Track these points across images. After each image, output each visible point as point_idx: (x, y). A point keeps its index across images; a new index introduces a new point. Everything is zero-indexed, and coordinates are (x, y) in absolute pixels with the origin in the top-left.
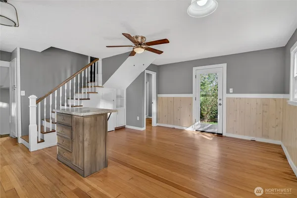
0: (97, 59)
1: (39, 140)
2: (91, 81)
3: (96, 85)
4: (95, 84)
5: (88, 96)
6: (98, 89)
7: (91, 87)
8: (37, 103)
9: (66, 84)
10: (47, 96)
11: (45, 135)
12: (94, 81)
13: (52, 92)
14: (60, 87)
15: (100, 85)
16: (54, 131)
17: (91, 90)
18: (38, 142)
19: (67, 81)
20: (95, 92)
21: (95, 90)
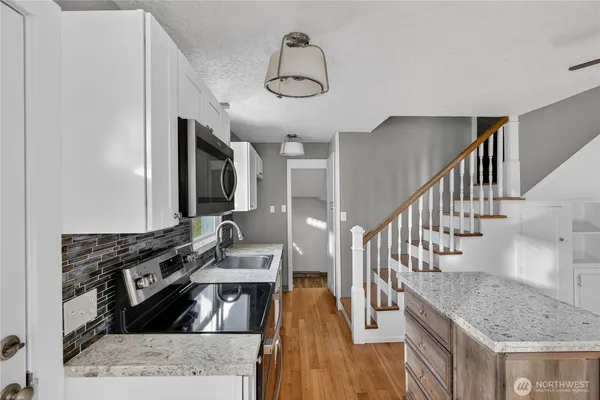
0: (502, 120)
1: (369, 323)
2: (486, 181)
3: (501, 195)
4: (496, 192)
5: (478, 226)
6: (506, 207)
7: (486, 199)
8: (365, 243)
9: (421, 198)
10: (382, 227)
11: (378, 313)
12: (495, 180)
13: (392, 218)
14: (407, 208)
15: (515, 193)
16: (395, 307)
17: (487, 207)
18: (367, 328)
19: (423, 190)
20: (497, 216)
21: (497, 208)
